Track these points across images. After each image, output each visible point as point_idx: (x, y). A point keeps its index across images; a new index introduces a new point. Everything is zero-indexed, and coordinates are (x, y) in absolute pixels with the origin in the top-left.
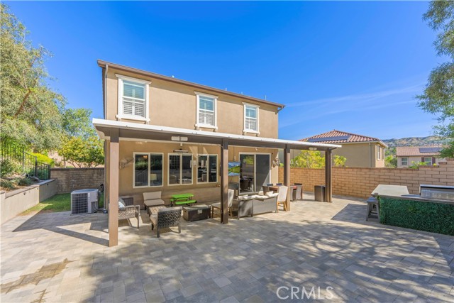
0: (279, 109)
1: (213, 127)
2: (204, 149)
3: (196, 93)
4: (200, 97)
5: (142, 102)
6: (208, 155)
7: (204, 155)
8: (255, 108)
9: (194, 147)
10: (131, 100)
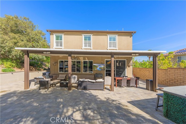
0: (132, 34)
1: (90, 48)
2: (86, 58)
3: (82, 34)
4: (84, 36)
5: (62, 41)
6: (88, 61)
7: (86, 61)
8: (115, 36)
9: (81, 57)
10: (58, 41)
